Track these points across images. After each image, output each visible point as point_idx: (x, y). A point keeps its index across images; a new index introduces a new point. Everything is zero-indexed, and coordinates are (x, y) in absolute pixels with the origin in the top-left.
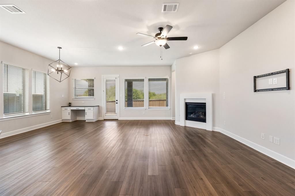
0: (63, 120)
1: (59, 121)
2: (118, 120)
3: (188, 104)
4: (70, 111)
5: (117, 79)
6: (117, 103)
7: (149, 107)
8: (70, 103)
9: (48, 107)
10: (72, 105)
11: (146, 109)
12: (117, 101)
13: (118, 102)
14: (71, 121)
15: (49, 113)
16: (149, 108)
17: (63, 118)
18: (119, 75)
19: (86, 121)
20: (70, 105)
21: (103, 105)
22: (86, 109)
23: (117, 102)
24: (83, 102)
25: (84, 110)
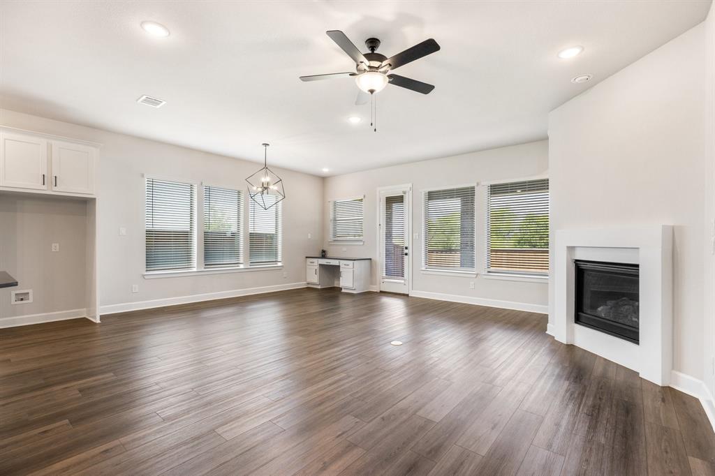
0: (308, 284)
1: (302, 285)
2: (407, 295)
3: (583, 266)
4: (317, 267)
5: (407, 194)
6: (406, 254)
7: (489, 270)
8: (324, 251)
9: (279, 259)
10: (329, 255)
11: (477, 274)
12: (406, 248)
13: (409, 251)
14: (319, 287)
15: (280, 268)
16: (489, 272)
17: (309, 280)
18: (410, 185)
19: (343, 291)
20: (324, 255)
21: (380, 257)
22: (342, 263)
23: (405, 251)
24: (344, 249)
25: (339, 266)
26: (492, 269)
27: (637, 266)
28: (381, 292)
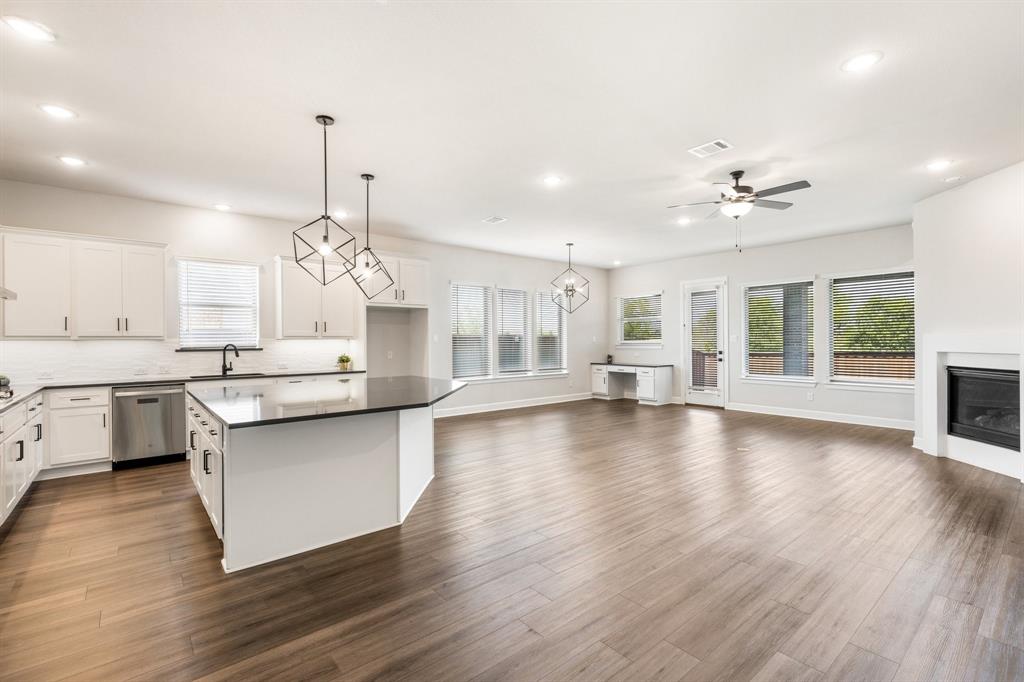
0: (594, 394)
1: (587, 396)
2: (723, 408)
3: (957, 373)
4: (606, 376)
5: (721, 289)
6: (721, 360)
7: (832, 378)
8: (610, 357)
9: (565, 365)
10: (615, 361)
11: (817, 384)
12: (721, 353)
13: (725, 356)
14: (608, 399)
15: (565, 377)
16: (832, 381)
17: (595, 390)
19: (640, 402)
20: (610, 361)
21: (685, 364)
22: (639, 371)
23: (719, 356)
24: (636, 354)
25: (635, 374)
26: (835, 378)
27: (1018, 372)
28: (687, 404)
